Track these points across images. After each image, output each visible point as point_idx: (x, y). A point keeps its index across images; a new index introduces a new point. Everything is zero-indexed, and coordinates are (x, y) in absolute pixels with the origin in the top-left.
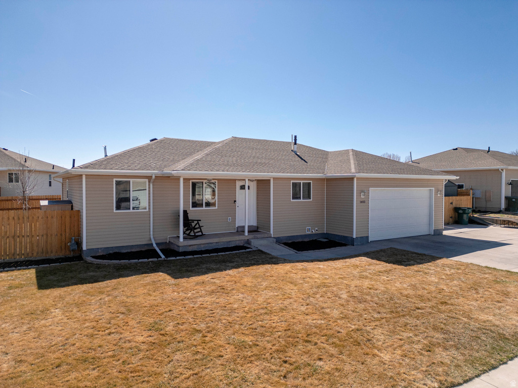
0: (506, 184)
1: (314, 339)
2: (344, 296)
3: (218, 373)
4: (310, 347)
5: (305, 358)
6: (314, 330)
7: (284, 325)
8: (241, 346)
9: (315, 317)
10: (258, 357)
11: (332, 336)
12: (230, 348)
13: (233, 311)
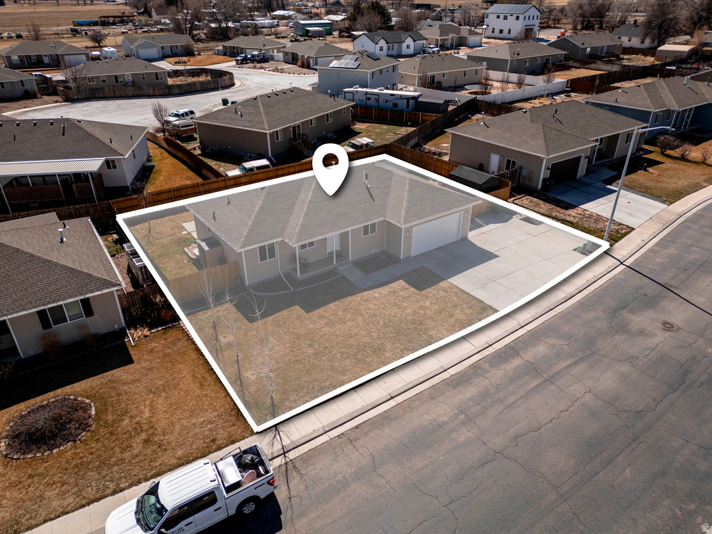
0: (545, 168)
1: (366, 349)
2: (381, 324)
3: (337, 364)
4: (365, 353)
5: (362, 357)
6: (367, 345)
7: (356, 343)
8: (342, 353)
9: (368, 338)
10: (348, 357)
11: (371, 348)
12: (339, 355)
13: (337, 336)
